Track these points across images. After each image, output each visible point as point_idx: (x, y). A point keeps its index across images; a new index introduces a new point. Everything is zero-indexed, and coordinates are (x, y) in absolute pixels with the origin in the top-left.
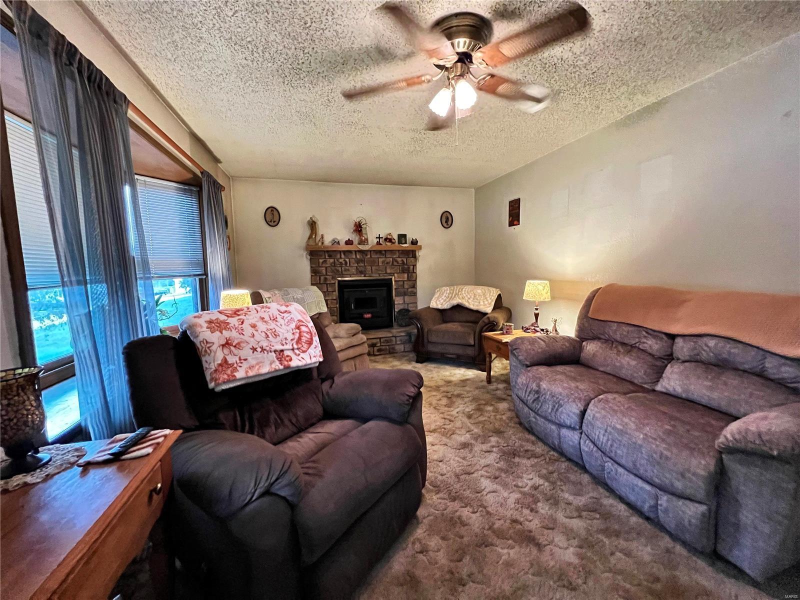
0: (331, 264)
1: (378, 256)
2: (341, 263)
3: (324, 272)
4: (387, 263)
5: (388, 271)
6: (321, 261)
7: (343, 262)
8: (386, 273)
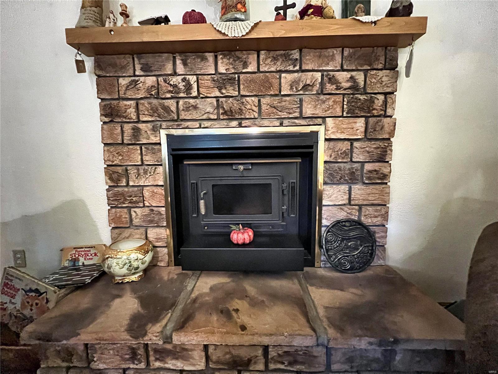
0: (149, 90)
1: (279, 66)
2: (175, 86)
3: (132, 112)
4: (306, 87)
5: (308, 111)
6: (123, 82)
7: (181, 86)
8: (301, 117)
